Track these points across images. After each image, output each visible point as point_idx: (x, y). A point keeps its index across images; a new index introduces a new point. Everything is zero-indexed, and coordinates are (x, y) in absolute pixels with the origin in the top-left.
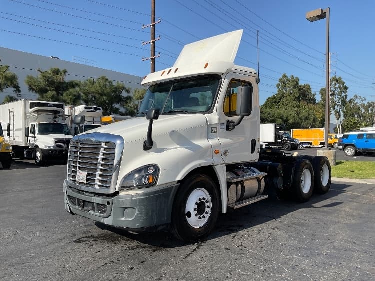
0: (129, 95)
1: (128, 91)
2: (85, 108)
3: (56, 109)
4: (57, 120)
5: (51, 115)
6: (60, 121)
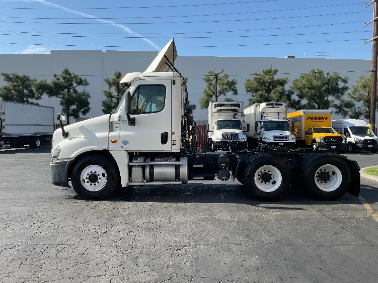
0: (346, 85)
1: (345, 81)
2: (267, 105)
3: (233, 108)
4: (236, 117)
5: (232, 114)
6: (239, 118)
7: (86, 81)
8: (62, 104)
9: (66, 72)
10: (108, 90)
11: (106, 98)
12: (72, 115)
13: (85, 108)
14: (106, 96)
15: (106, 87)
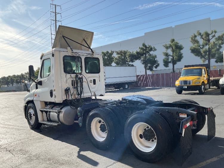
7: (154, 48)
8: (143, 63)
9: (144, 45)
10: (165, 51)
11: (165, 57)
12: (148, 69)
13: (156, 64)
14: (164, 55)
15: (164, 50)
